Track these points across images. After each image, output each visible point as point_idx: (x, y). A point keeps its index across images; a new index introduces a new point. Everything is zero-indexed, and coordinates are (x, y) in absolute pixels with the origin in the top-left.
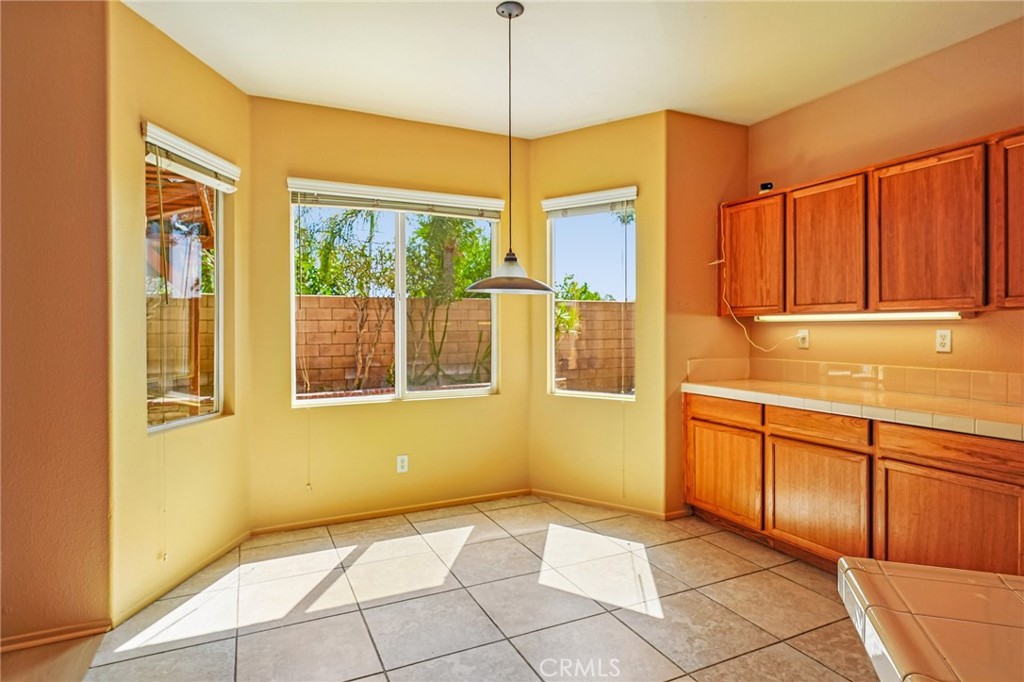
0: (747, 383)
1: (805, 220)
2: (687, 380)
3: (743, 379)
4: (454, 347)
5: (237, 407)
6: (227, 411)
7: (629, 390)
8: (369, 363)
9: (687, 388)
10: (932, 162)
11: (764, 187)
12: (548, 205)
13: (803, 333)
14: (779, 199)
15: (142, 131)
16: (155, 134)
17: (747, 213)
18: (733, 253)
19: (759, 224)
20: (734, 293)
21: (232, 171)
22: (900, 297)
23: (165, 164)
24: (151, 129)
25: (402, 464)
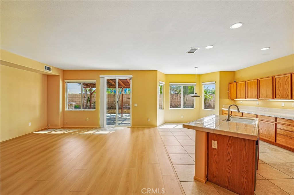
0: (234, 109)
1: (239, 86)
2: (223, 108)
3: (233, 108)
4: (188, 103)
5: (164, 108)
6: (163, 109)
7: (214, 109)
8: (174, 105)
9: (223, 109)
10: (252, 81)
11: (235, 81)
12: (202, 83)
13: (241, 102)
14: (236, 83)
15: (159, 82)
16: (160, 82)
17: (232, 85)
18: (230, 90)
19: (234, 86)
20: (231, 96)
21: (164, 83)
22: (254, 97)
23: (161, 84)
24: (160, 81)
25: (182, 117)
